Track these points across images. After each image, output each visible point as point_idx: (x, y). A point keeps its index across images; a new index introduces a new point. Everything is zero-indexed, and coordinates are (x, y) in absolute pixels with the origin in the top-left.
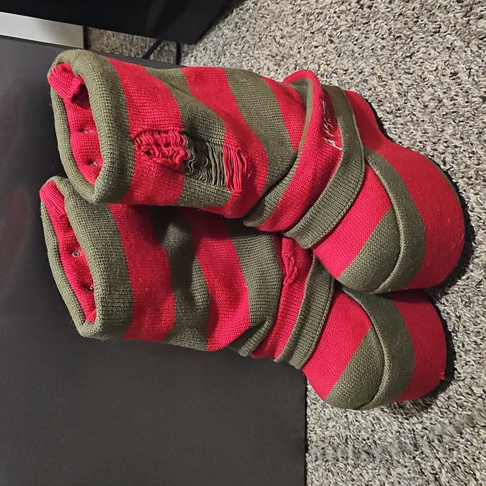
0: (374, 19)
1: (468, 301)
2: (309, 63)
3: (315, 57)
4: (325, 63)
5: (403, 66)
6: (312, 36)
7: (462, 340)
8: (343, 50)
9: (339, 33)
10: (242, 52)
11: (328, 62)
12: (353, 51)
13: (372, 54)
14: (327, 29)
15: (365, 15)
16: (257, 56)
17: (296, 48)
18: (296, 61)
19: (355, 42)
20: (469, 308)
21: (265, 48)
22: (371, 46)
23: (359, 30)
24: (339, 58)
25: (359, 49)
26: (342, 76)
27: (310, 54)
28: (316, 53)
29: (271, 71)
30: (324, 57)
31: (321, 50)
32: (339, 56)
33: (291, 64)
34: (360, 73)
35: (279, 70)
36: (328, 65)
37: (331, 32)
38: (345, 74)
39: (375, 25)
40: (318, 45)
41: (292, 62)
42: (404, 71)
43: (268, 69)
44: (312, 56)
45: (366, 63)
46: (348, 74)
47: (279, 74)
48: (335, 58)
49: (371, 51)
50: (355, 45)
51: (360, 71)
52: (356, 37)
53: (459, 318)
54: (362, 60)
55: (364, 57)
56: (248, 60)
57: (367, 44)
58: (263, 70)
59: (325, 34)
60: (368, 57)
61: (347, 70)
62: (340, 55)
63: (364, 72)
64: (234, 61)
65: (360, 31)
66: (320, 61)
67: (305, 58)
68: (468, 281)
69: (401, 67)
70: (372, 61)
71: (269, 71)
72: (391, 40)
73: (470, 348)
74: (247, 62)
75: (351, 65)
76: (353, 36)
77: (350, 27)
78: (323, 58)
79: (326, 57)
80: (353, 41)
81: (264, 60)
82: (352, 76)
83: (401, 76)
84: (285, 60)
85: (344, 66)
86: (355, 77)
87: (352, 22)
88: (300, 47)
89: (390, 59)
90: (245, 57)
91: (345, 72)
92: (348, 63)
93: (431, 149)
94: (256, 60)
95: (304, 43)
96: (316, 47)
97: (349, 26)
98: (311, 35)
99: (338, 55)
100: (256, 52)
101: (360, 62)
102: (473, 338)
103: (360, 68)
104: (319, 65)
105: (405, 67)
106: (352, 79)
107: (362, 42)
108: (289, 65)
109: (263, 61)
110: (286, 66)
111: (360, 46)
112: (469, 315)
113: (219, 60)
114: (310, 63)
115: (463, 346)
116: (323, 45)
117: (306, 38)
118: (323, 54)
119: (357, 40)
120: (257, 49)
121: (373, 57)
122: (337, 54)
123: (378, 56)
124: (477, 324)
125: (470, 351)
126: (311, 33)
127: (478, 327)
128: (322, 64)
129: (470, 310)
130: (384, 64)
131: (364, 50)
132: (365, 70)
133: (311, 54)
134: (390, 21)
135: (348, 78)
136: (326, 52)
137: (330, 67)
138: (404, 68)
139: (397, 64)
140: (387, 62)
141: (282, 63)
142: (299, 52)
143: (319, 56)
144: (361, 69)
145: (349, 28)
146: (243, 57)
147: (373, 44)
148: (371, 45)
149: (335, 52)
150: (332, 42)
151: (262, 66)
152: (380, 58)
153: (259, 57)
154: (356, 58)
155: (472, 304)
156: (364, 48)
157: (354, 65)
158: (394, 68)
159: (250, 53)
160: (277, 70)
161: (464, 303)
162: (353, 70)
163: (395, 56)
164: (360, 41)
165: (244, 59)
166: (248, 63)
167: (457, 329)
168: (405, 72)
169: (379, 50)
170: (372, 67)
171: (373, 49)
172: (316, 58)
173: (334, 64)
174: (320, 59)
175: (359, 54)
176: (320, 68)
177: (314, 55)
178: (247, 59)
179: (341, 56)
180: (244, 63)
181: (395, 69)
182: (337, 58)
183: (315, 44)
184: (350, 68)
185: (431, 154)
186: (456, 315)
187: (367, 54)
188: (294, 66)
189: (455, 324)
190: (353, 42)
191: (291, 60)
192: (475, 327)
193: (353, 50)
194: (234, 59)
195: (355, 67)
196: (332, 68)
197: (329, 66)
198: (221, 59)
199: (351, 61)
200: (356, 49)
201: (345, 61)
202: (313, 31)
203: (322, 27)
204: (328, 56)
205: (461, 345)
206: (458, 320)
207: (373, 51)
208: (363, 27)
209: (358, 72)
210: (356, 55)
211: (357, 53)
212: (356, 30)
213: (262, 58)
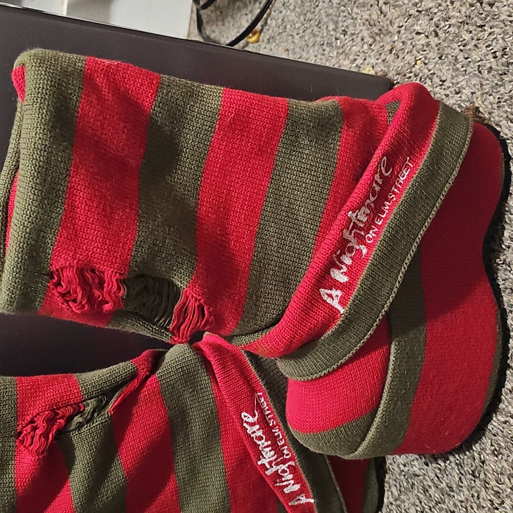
0: (491, 24)
1: (498, 449)
2: (406, 51)
3: (413, 47)
4: (423, 59)
5: (506, 108)
6: (417, 16)
7: (479, 489)
8: (446, 52)
9: (448, 26)
10: (341, 4)
11: (427, 61)
12: (456, 60)
13: (477, 72)
14: (435, 13)
15: (482, 14)
16: (355, 16)
17: (397, 25)
18: (394, 42)
19: (461, 48)
20: (496, 458)
21: (366, 9)
22: (479, 61)
23: (471, 32)
24: (440, 61)
25: (464, 59)
26: (436, 87)
27: (410, 39)
28: (417, 42)
29: (364, 43)
30: (425, 51)
31: (422, 40)
32: (440, 58)
33: (388, 43)
34: (457, 93)
35: (373, 46)
36: (425, 64)
37: (439, 20)
38: (441, 85)
39: (490, 34)
40: (420, 31)
41: (389, 41)
42: (505, 116)
43: (362, 40)
44: (411, 43)
45: (467, 82)
46: (443, 87)
47: (373, 51)
48: (435, 59)
49: (476, 69)
50: (461, 51)
51: (457, 90)
52: (464, 40)
53: (483, 462)
54: (463, 76)
55: (467, 73)
56: (345, 16)
57: (475, 56)
58: (357, 37)
59: (432, 19)
60: (471, 74)
61: (444, 81)
62: (442, 56)
63: (462, 93)
64: (331, 11)
65: (471, 35)
66: (419, 55)
67: (403, 43)
68: (504, 425)
69: (504, 109)
70: (474, 82)
71: (362, 42)
72: (503, 65)
73: (484, 506)
74: (344, 19)
75: (449, 76)
76: (462, 37)
77: (461, 23)
78: (423, 53)
79: (426, 52)
80: (460, 44)
81: (362, 25)
82: (447, 92)
83: (501, 121)
84: (382, 36)
85: (442, 74)
86: (450, 95)
87: (466, 16)
88: (401, 25)
89: (494, 90)
90: (344, 12)
91: (441, 83)
92: (448, 71)
93: (509, 237)
94: (353, 21)
95: (406, 22)
96: (418, 33)
97: (460, 20)
98: (417, 13)
99: (439, 56)
100: (355, 10)
101: (461, 78)
102: (491, 496)
103: (459, 86)
104: (416, 61)
105: (509, 110)
106: (447, 96)
107: (470, 50)
108: (385, 44)
109: (360, 25)
110: (382, 44)
111: (466, 56)
112: (494, 467)
113: (317, 4)
114: (408, 53)
115: (478, 498)
116: (427, 34)
117: (411, 15)
118: (423, 45)
119: (465, 45)
120: (357, 7)
121: (477, 79)
122: (438, 54)
123: (483, 78)
124: (500, 483)
125: (483, 507)
126: (418, 11)
127: (500, 486)
128: (420, 59)
129: (497, 461)
130: (487, 93)
131: (470, 62)
132: (464, 91)
133: (411, 41)
134: (508, 36)
135: (443, 92)
136: (428, 45)
137: (427, 68)
138: (507, 111)
139: (500, 102)
140: (491, 92)
141: (378, 38)
142: (399, 32)
143: (418, 47)
144: (459, 88)
145: (459, 24)
146: (342, 11)
147: (481, 60)
148: (479, 59)
149: (437, 51)
150: (437, 35)
151: (357, 32)
152: (484, 83)
153: (356, 19)
154: (458, 69)
155: (501, 456)
156: (469, 60)
157: (453, 78)
158: (495, 106)
159: (349, 9)
160: (371, 45)
161: (493, 448)
162: (451, 85)
163: (502, 89)
164: (468, 47)
165: (342, 14)
166: (344, 21)
167: (477, 475)
168: (507, 117)
169: (486, 72)
170: (472, 91)
171: (479, 66)
172: (415, 48)
173: (432, 66)
174: (419, 53)
175: (462, 67)
176: (416, 64)
177: (413, 43)
178: (344, 14)
179: (443, 58)
180: (340, 19)
181: (496, 108)
182: (437, 59)
183: (418, 28)
184: (448, 80)
185: (507, 244)
186: (480, 459)
187: (472, 70)
188: (391, 48)
189: (477, 467)
190: (459, 46)
191: (388, 39)
192: (497, 484)
193: (456, 57)
194: (332, 8)
195: (454, 81)
196: (429, 71)
197: (427, 66)
198: (319, 3)
199: (451, 70)
200: (461, 57)
201: (445, 67)
202: (420, 9)
203: (430, 8)
204: (428, 51)
205: (476, 495)
206: (481, 464)
207: (478, 69)
208: (475, 30)
209: (455, 90)
210: (459, 66)
211: (461, 63)
212: (467, 31)
213: (360, 21)
